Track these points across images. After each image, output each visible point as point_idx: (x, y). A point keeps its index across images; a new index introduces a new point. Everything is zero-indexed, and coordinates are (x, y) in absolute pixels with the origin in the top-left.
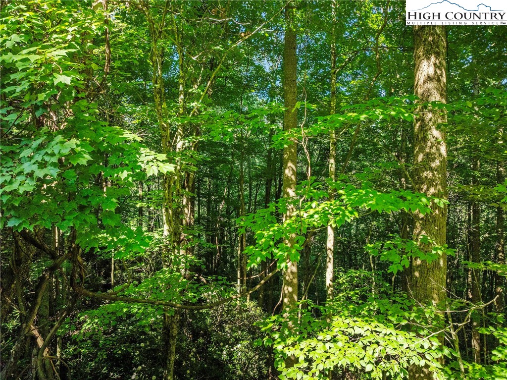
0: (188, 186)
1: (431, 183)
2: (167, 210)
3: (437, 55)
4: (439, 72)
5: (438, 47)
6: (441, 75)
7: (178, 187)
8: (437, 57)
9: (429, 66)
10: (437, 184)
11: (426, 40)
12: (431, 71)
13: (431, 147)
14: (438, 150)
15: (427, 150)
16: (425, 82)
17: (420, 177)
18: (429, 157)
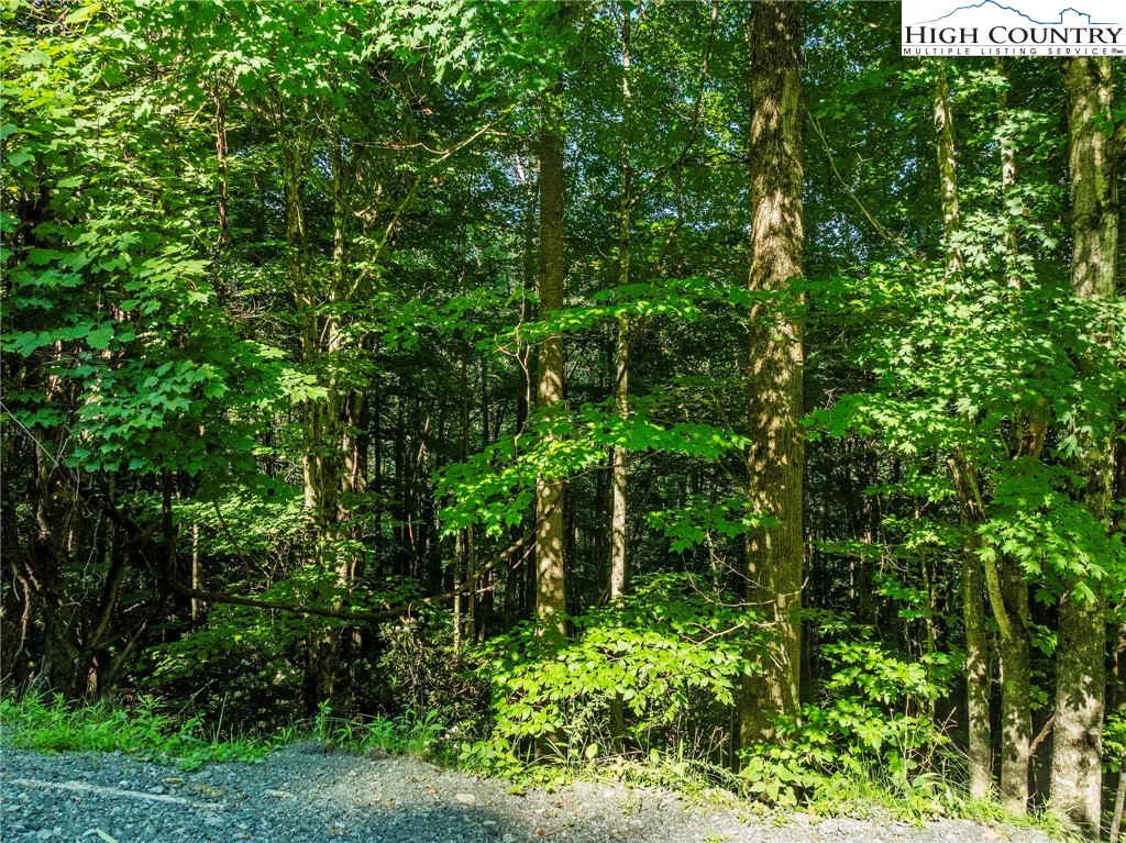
0: (352, 415)
1: (774, 409)
2: (311, 460)
3: (787, 190)
4: (789, 220)
5: (787, 177)
6: (793, 224)
7: (332, 418)
8: (786, 193)
9: (772, 208)
10: (784, 412)
11: (767, 164)
12: (775, 217)
13: (775, 348)
14: (787, 353)
15: (768, 354)
16: (765, 237)
17: (757, 401)
18: (771, 366)
